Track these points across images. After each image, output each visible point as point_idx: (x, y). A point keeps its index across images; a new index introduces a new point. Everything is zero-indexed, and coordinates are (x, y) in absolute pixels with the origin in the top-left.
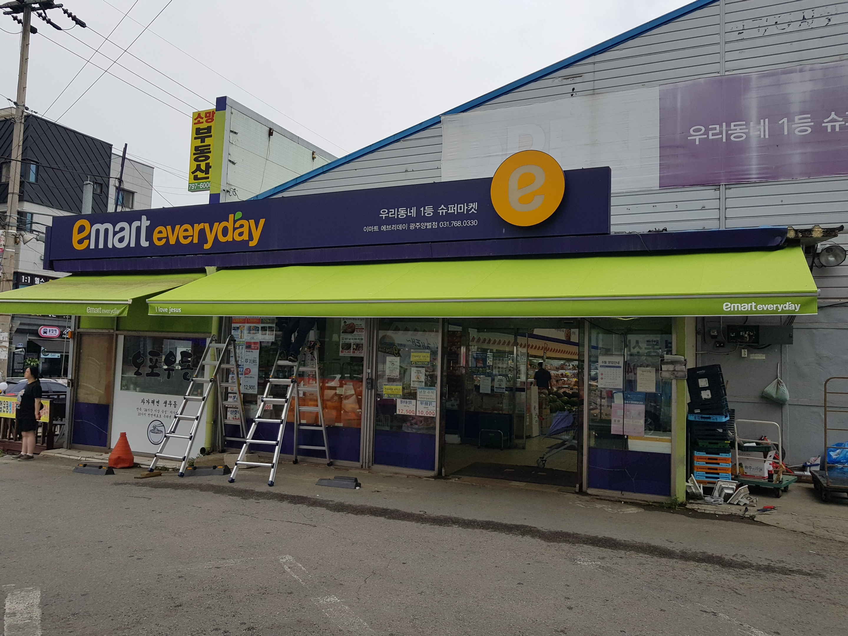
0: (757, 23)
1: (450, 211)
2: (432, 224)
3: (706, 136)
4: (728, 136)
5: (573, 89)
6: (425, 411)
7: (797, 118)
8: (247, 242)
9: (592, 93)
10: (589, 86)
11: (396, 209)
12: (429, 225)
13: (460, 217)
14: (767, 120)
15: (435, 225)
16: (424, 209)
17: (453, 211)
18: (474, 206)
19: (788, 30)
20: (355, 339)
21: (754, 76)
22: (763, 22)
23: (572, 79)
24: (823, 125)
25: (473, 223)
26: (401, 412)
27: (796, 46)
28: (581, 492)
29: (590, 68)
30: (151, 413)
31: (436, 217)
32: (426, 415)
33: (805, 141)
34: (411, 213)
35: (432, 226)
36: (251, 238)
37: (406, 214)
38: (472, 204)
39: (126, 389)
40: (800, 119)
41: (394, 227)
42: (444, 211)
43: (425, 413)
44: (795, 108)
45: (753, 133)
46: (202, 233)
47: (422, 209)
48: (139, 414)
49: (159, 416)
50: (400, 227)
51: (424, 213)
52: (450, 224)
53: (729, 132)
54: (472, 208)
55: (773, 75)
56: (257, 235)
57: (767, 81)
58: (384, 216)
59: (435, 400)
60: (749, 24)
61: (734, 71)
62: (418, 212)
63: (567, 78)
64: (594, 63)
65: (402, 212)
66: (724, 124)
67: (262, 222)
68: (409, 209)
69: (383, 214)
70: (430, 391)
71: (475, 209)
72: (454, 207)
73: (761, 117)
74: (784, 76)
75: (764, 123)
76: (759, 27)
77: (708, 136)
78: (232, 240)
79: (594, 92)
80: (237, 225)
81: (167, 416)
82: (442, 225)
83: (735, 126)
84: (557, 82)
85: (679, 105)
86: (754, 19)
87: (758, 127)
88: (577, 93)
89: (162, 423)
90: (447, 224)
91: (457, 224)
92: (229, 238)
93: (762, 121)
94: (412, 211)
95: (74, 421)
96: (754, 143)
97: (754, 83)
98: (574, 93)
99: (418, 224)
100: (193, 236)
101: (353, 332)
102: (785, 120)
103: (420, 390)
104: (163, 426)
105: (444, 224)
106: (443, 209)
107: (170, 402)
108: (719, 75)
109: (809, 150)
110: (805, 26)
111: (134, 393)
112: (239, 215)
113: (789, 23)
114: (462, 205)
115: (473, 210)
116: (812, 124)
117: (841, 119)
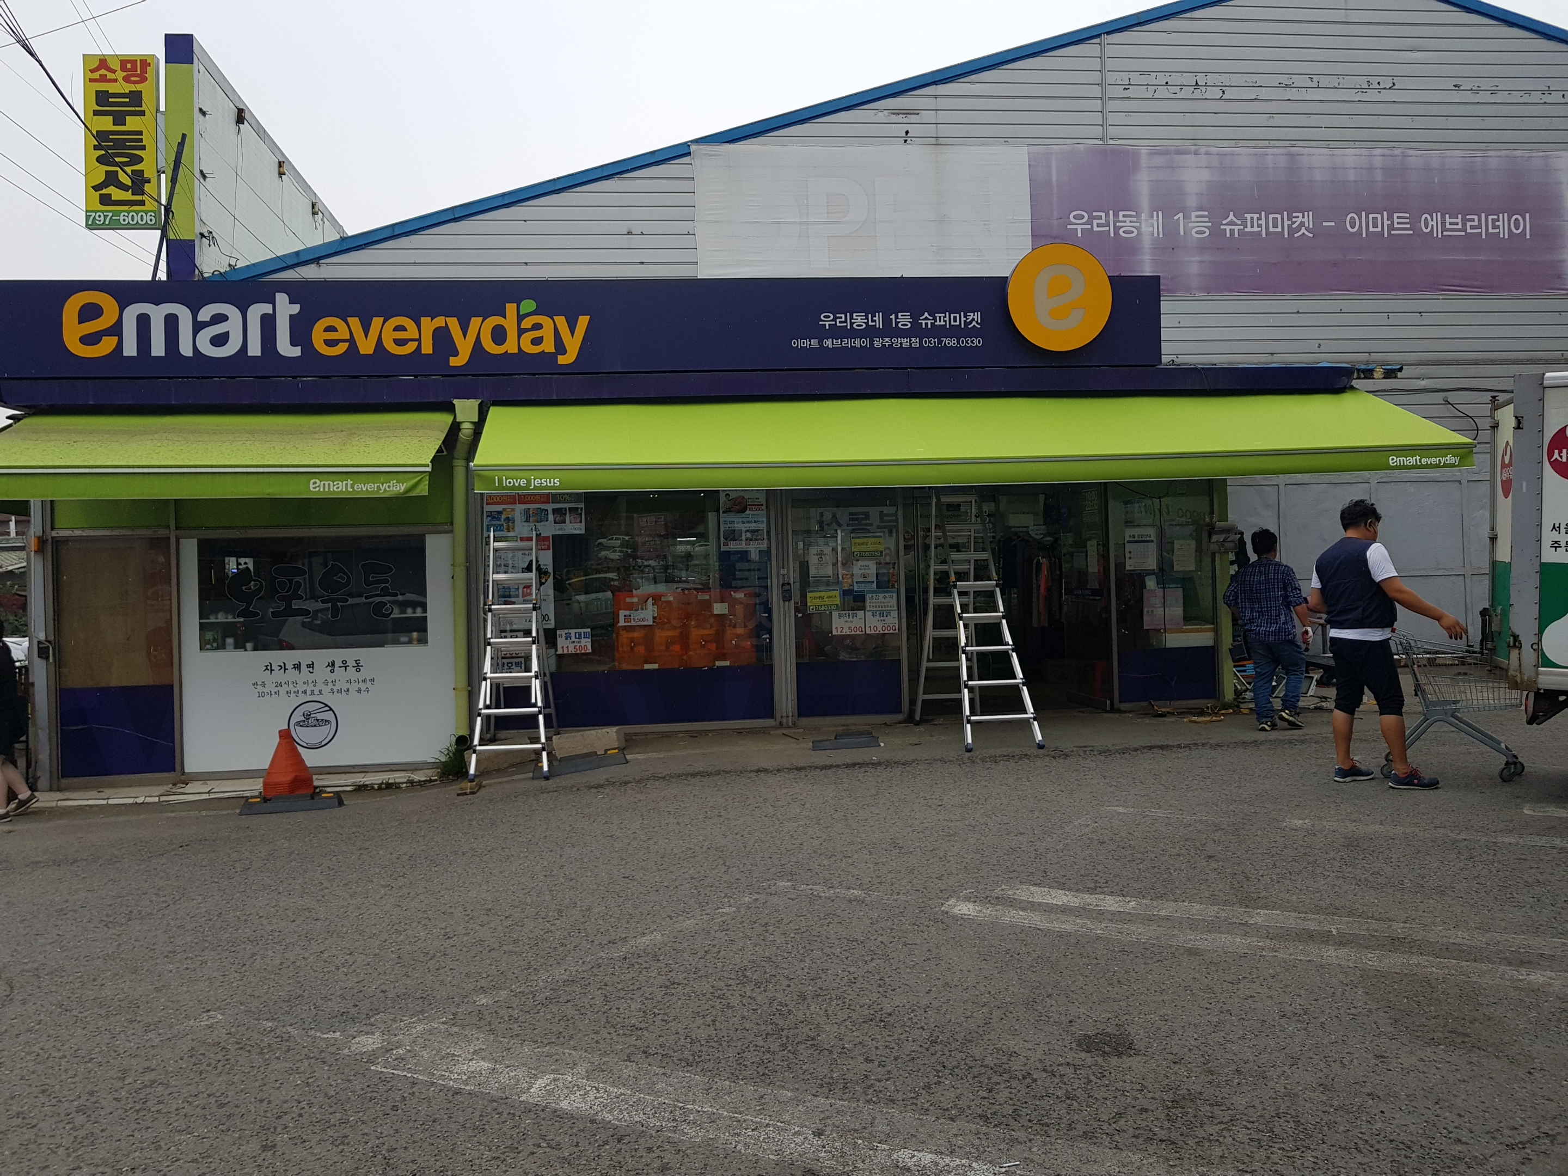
0: (1144, 79)
1: (938, 323)
2: (910, 340)
3: (1089, 227)
4: (1117, 229)
5: (907, 132)
6: (880, 625)
7: (1193, 214)
8: (553, 357)
9: (935, 143)
10: (931, 130)
11: (848, 314)
12: (905, 343)
13: (954, 332)
14: (1160, 213)
15: (915, 343)
16: (897, 317)
17: (942, 323)
18: (976, 317)
19: (1180, 95)
20: (749, 522)
21: (1144, 151)
22: (1151, 79)
23: (904, 116)
24: (1222, 227)
25: (976, 342)
26: (839, 630)
27: (1189, 119)
28: (1113, 710)
29: (930, 103)
30: (293, 689)
31: (916, 331)
32: (882, 632)
33: (1202, 247)
34: (875, 321)
35: (911, 344)
36: (561, 348)
37: (867, 323)
38: (972, 314)
39: (217, 648)
40: (1197, 216)
41: (846, 343)
42: (929, 322)
43: (880, 629)
44: (1192, 201)
45: (1145, 229)
46: (442, 338)
47: (893, 317)
48: (261, 695)
49: (316, 692)
50: (858, 343)
51: (897, 323)
52: (940, 342)
53: (1118, 224)
54: (973, 319)
55: (1166, 153)
56: (573, 345)
57: (1159, 160)
58: (827, 324)
59: (896, 608)
60: (1136, 79)
61: (1120, 141)
62: (887, 321)
63: (897, 112)
64: (936, 97)
65: (859, 320)
66: (1111, 212)
67: (583, 321)
68: (870, 315)
69: (826, 320)
70: (887, 595)
71: (977, 322)
72: (945, 317)
73: (1154, 209)
74: (1177, 157)
75: (1158, 216)
76: (1147, 85)
77: (1092, 227)
78: (516, 351)
79: (937, 141)
80: (527, 323)
81: (340, 691)
82: (926, 343)
83: (1124, 216)
84: (882, 116)
85: (1054, 179)
86: (1142, 73)
87: (1150, 221)
88: (913, 139)
89: (326, 705)
90: (935, 342)
91: (951, 342)
92: (510, 346)
93: (1155, 213)
94: (876, 319)
95: (61, 729)
96: (1147, 243)
97: (1144, 161)
98: (909, 139)
99: (887, 339)
100: (419, 340)
101: (743, 511)
102: (1181, 215)
103: (870, 595)
104: (331, 709)
105: (930, 342)
106: (926, 319)
107: (344, 662)
108: (1101, 142)
109: (1207, 257)
110: (1197, 94)
111: (240, 654)
112: (528, 305)
113: (1182, 86)
114: (958, 315)
115: (974, 323)
116: (1210, 224)
117: (1239, 222)
